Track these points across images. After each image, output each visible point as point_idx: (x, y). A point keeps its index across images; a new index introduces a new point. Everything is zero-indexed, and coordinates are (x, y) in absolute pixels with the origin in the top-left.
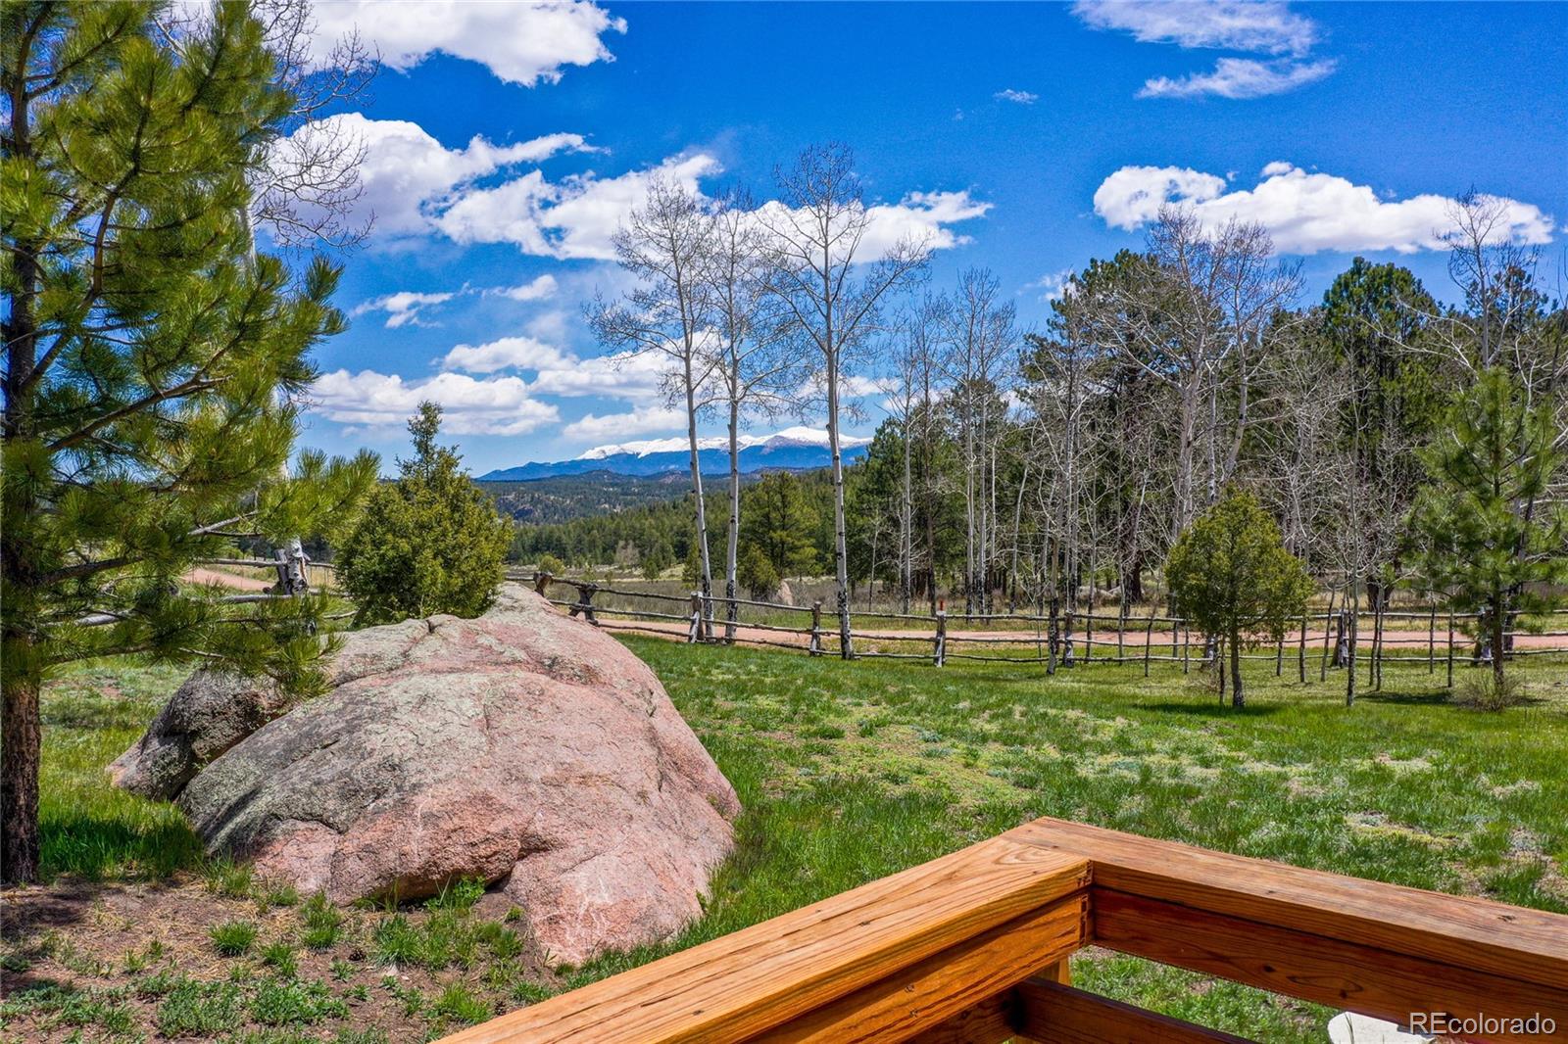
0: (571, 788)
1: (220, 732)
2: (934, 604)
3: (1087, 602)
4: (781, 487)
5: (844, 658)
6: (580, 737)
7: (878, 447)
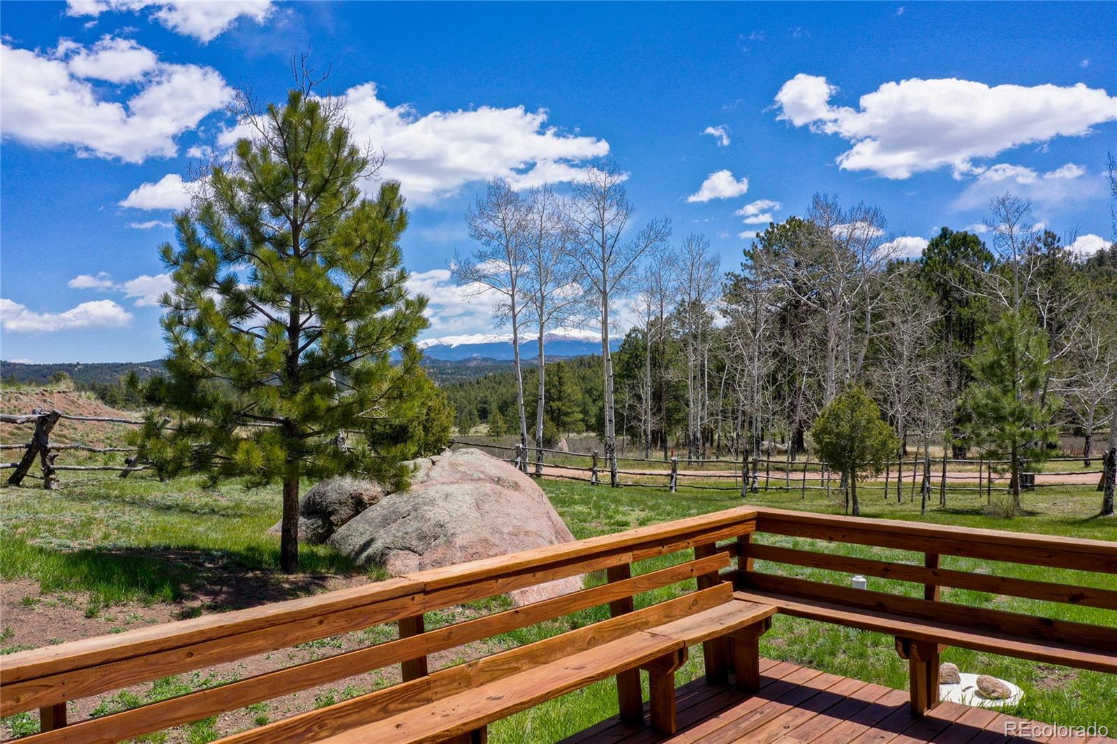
0: (521, 537)
1: (345, 511)
2: (666, 453)
3: (768, 453)
4: (558, 371)
5: (613, 486)
6: (520, 514)
7: (627, 346)
